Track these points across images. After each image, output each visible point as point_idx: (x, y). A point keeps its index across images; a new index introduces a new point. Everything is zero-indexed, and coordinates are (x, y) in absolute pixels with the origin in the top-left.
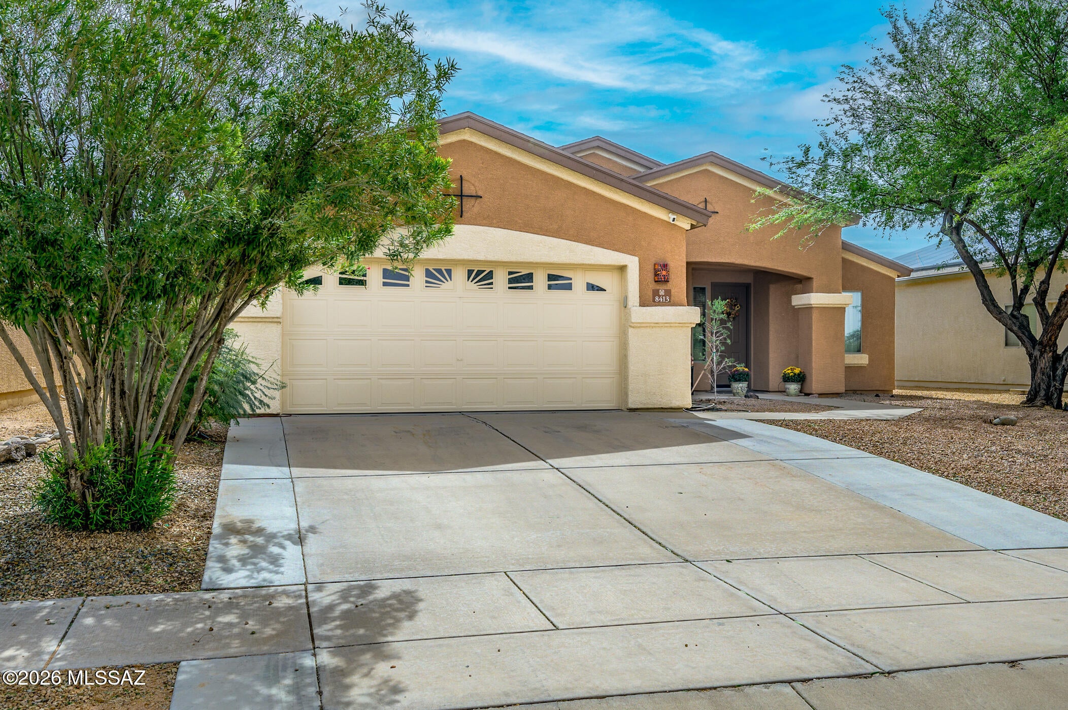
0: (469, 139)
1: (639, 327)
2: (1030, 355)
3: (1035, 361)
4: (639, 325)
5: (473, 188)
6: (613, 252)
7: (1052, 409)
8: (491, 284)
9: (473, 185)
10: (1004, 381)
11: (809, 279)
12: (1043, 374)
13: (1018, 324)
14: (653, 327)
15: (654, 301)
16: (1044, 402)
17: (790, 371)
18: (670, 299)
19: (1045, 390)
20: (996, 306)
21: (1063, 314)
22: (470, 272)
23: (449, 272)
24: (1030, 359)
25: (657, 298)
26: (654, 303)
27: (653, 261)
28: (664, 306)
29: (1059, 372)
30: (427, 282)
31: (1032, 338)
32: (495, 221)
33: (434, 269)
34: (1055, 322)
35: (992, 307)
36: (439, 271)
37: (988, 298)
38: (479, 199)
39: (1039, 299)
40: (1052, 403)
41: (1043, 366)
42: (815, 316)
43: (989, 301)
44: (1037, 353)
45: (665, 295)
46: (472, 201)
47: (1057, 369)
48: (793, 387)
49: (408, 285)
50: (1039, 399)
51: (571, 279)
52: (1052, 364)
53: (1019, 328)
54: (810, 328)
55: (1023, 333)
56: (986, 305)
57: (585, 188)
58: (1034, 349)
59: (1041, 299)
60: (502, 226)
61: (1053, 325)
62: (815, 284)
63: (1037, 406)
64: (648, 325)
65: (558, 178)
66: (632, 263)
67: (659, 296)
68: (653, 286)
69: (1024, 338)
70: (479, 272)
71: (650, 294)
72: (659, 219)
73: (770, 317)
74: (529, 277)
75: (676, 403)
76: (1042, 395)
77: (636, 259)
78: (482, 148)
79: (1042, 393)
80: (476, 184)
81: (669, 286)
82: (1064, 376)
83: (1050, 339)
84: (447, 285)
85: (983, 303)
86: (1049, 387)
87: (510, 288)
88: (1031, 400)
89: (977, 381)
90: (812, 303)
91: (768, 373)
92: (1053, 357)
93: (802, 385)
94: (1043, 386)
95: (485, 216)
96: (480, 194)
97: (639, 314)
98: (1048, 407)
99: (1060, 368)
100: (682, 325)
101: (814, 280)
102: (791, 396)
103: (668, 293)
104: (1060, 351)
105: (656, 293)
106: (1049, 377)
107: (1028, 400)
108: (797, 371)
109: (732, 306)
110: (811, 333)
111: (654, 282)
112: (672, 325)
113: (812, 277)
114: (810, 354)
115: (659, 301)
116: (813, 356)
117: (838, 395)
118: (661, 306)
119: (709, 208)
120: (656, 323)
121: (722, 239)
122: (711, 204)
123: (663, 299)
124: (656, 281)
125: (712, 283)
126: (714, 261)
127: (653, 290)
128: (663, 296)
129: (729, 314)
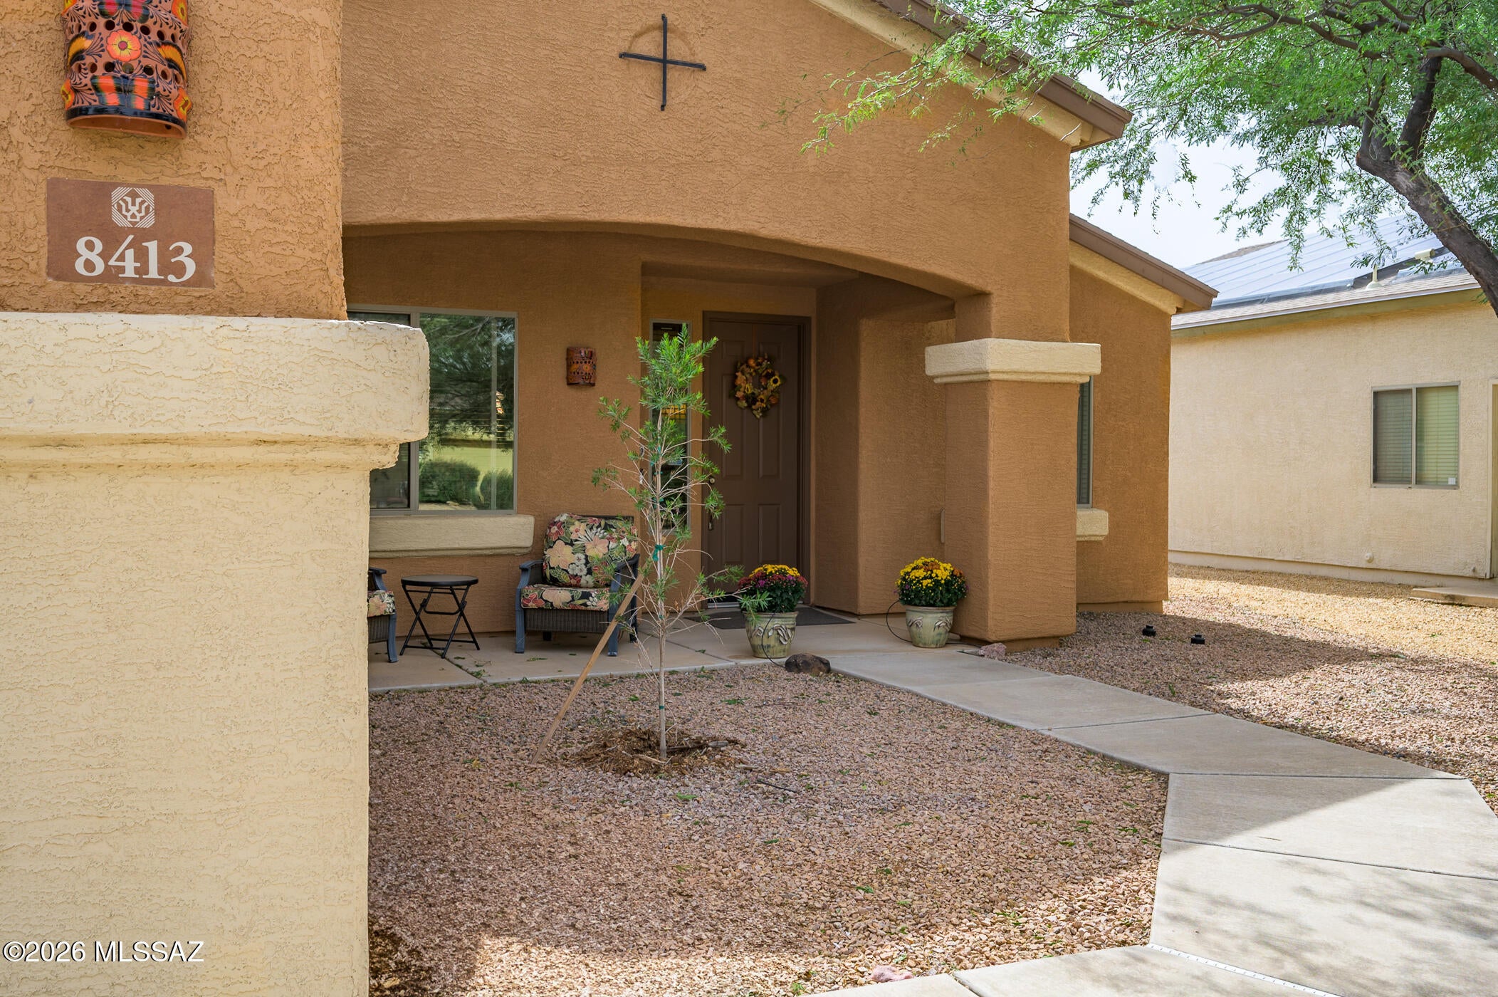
10: (1370, 561)
11: (979, 296)
15: (61, 267)
17: (921, 573)
25: (88, 253)
28: (151, 307)
42: (997, 406)
48: (931, 621)
54: (982, 443)
62: (997, 311)
67: (112, 238)
73: (862, 410)
81: (187, 161)
89: (1299, 558)
90: (990, 366)
91: (854, 563)
93: (956, 614)
101: (995, 300)
102: (925, 646)
103: (188, 213)
108: (943, 572)
109: (760, 379)
110: (984, 459)
111: (62, 124)
112: (197, 454)
113: (989, 289)
114: (979, 519)
115: (112, 275)
116: (991, 529)
117: (1056, 642)
118: (114, 307)
119: (677, 50)
120: (60, 443)
121: (716, 154)
122: (683, 36)
123: (142, 256)
124: (74, 114)
125: (704, 312)
126: (689, 221)
127: (53, 184)
128: (142, 235)
129: (751, 400)
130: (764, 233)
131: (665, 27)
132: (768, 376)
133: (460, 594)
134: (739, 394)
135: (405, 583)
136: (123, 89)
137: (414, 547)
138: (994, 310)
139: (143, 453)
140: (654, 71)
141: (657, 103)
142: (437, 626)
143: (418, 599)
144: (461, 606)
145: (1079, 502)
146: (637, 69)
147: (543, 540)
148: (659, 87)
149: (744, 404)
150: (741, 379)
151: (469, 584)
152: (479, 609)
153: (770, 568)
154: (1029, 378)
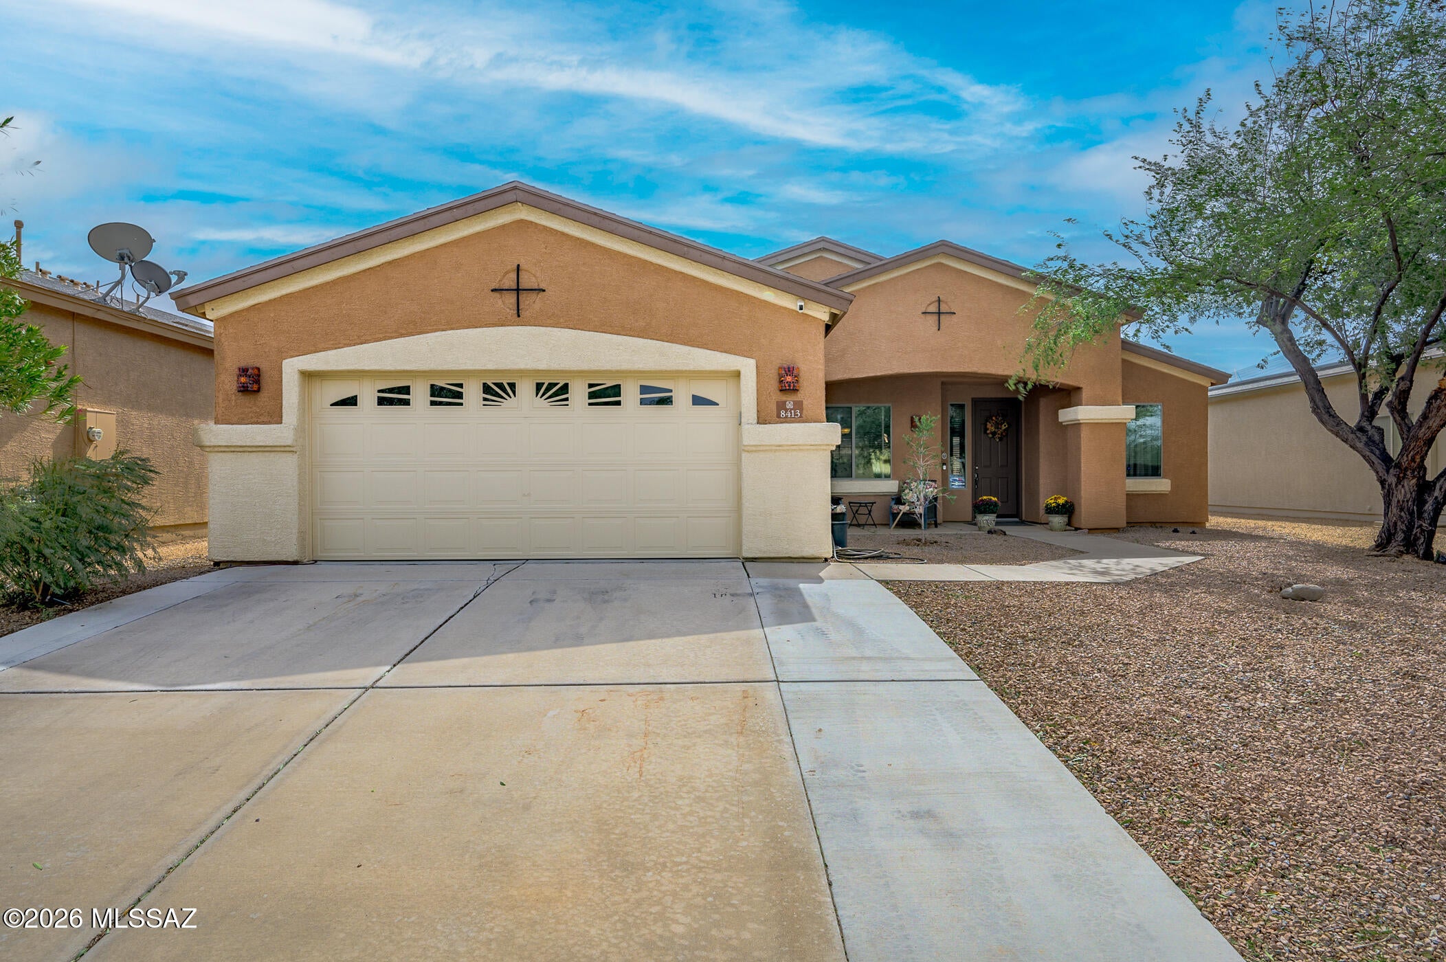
0: (526, 218)
1: (755, 451)
2: (1382, 482)
3: (1389, 491)
4: (754, 449)
5: (533, 279)
6: (718, 354)
7: (1416, 560)
8: (567, 399)
9: (534, 276)
11: (1078, 389)
12: (1402, 510)
13: (1364, 439)
14: (776, 451)
15: (778, 416)
16: (1402, 549)
17: (1053, 501)
18: (801, 413)
19: (1404, 532)
20: (1333, 416)
21: (1434, 422)
22: (539, 386)
23: (512, 386)
24: (1383, 488)
25: (783, 413)
26: (780, 420)
27: (777, 363)
28: (793, 422)
29: (1429, 507)
30: (485, 399)
31: (1386, 459)
32: (562, 320)
33: (494, 384)
34: (1421, 435)
35: (1326, 417)
36: (500, 386)
37: (1320, 404)
38: (542, 293)
39: (1396, 403)
40: (1417, 552)
41: (1401, 497)
42: (1085, 434)
43: (1324, 411)
44: (1392, 480)
45: (795, 409)
46: (533, 295)
47: (1426, 502)
48: (1058, 520)
49: (461, 404)
50: (1394, 544)
51: (671, 391)
52: (1417, 495)
53: (1366, 444)
54: (1078, 449)
55: (1372, 452)
56: (1317, 414)
57: (682, 273)
58: (1388, 472)
59: (1400, 403)
60: (571, 326)
61: (1417, 439)
63: (1389, 556)
64: (768, 448)
65: (645, 262)
66: (747, 367)
67: (786, 410)
68: (777, 396)
69: (1373, 458)
70: (551, 386)
71: (773, 407)
72: (785, 308)
73: (1041, 437)
74: (616, 390)
75: (808, 552)
76: (1399, 539)
77: (752, 362)
78: (545, 228)
79: (1400, 536)
80: (538, 274)
81: (799, 397)
82: (1437, 512)
83: (1413, 460)
84: (509, 403)
85: (1314, 411)
86: (1410, 527)
87: (590, 404)
88: (1382, 545)
89: (1333, 510)
90: (1079, 418)
92: (1418, 485)
93: (1069, 518)
94: (1401, 526)
95: (550, 314)
96: (542, 286)
97: (755, 433)
98: (1407, 558)
99: (1431, 501)
100: (815, 447)
101: (1083, 390)
102: (1056, 530)
103: (799, 405)
104: (1430, 477)
105: (781, 406)
106: (1411, 513)
107: (1377, 546)
108: (1062, 501)
109: (997, 425)
110: (1080, 455)
111: (778, 392)
112: (801, 447)
113: (1081, 386)
114: (1078, 480)
115: (786, 417)
116: (1083, 483)
117: (1117, 530)
118: (787, 422)
119: (944, 308)
120: (780, 446)
121: (960, 344)
122: (946, 303)
123: (791, 413)
124: (781, 390)
125: (972, 399)
126: (950, 370)
127: (777, 402)
128: (792, 409)
129: (994, 434)
130: (979, 371)
131: (939, 301)
132: (1001, 424)
133: (869, 508)
134: (988, 432)
135: (850, 503)
136: (789, 386)
137: (853, 491)
138: (1084, 394)
139: (792, 447)
140: (935, 317)
141: (937, 328)
142: (862, 519)
143: (855, 509)
144: (870, 511)
145: (1128, 475)
146: (929, 317)
147: (901, 490)
148: (937, 322)
149: (990, 436)
150: (989, 425)
151: (873, 503)
152: (877, 514)
153: (985, 497)
154: (1100, 421)
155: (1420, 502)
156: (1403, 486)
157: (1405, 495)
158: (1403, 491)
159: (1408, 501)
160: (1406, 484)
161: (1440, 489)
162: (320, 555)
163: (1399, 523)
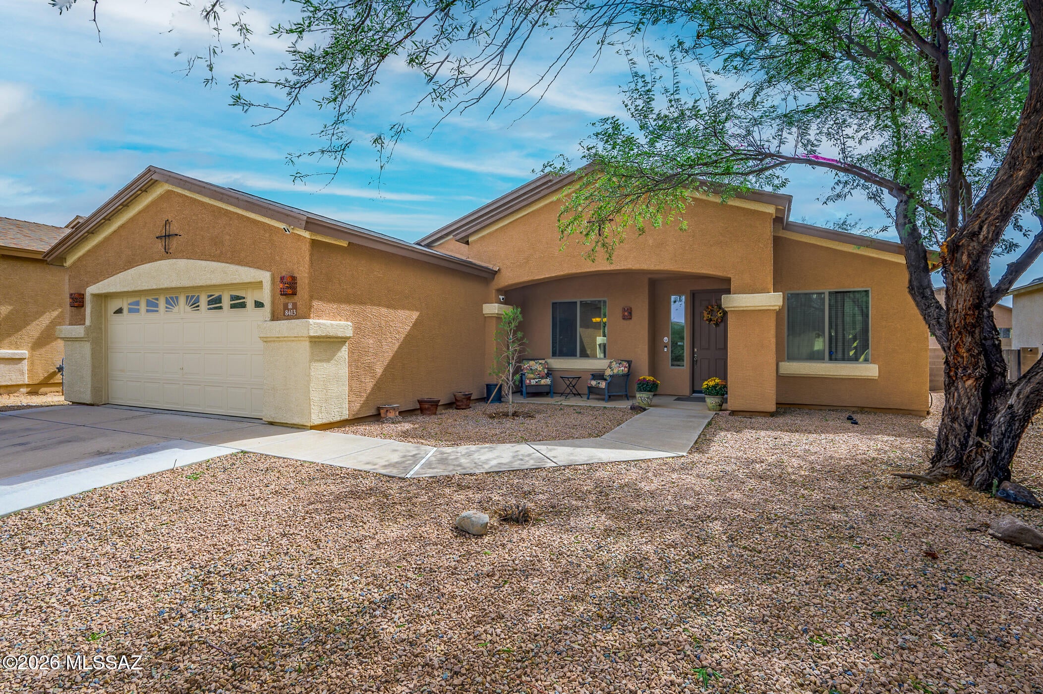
4: (266, 340)
6: (252, 270)
8: (198, 306)
15: (284, 315)
18: (296, 311)
22: (187, 298)
23: (176, 298)
25: (286, 312)
28: (291, 319)
30: (166, 307)
32: (184, 254)
36: (172, 297)
38: (176, 236)
45: (293, 309)
46: (173, 239)
47: (997, 411)
49: (157, 311)
60: (188, 257)
62: (733, 284)
65: (220, 208)
67: (288, 310)
68: (283, 299)
70: (192, 297)
71: (282, 307)
75: (295, 420)
77: (269, 275)
80: (175, 224)
81: (296, 299)
84: (177, 309)
87: (209, 309)
95: (180, 250)
96: (177, 232)
97: (270, 328)
99: (1003, 410)
100: (297, 338)
101: (733, 280)
103: (295, 306)
105: (286, 307)
111: (283, 296)
113: (729, 276)
115: (288, 315)
118: (288, 319)
120: (278, 338)
123: (291, 312)
127: (283, 304)
128: (291, 309)
136: (282, 291)
139: (285, 339)
155: (986, 411)
156: (957, 389)
157: (959, 402)
158: (956, 394)
159: (963, 409)
160: (960, 386)
161: (1018, 395)
162: (111, 401)
163: (951, 437)
